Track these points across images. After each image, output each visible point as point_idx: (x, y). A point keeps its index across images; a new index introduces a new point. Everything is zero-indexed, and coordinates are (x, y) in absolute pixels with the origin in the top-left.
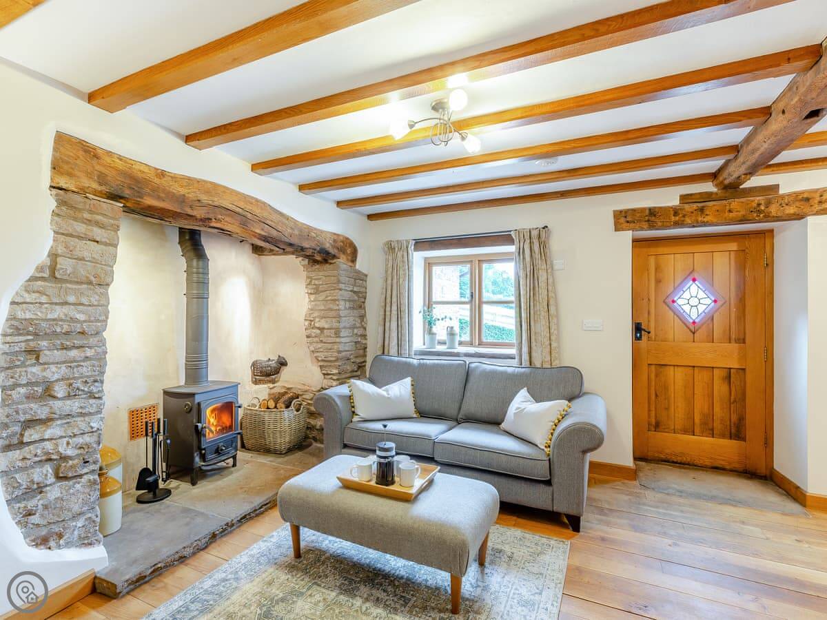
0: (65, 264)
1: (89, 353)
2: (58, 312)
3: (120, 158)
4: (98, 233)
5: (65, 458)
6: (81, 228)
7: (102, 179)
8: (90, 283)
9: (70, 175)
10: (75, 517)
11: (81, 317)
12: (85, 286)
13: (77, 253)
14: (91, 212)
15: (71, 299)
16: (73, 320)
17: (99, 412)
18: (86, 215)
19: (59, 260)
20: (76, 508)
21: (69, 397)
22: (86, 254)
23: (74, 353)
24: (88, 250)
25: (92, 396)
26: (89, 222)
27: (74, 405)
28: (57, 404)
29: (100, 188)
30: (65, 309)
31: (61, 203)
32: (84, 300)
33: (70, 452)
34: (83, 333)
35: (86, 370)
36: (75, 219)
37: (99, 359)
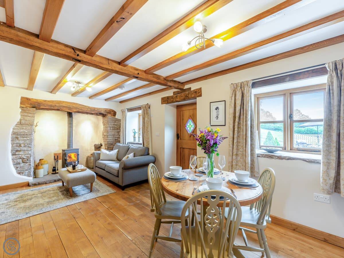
0: (23, 122)
1: (28, 138)
2: (22, 131)
3: (35, 99)
4: (30, 115)
5: (24, 159)
6: (26, 114)
7: (31, 104)
8: (28, 125)
9: (24, 104)
10: (26, 170)
11: (26, 131)
12: (27, 125)
13: (25, 119)
14: (28, 111)
15: (24, 128)
16: (25, 132)
17: (31, 150)
18: (27, 112)
19: (22, 121)
21: (24, 147)
22: (27, 119)
23: (25, 138)
24: (28, 118)
25: (29, 147)
26: (28, 113)
27: (25, 149)
28: (22, 148)
29: (30, 106)
30: (23, 130)
31: (22, 110)
32: (27, 128)
33: (25, 157)
34: (27, 135)
35: (27, 142)
36: (25, 113)
37: (30, 140)
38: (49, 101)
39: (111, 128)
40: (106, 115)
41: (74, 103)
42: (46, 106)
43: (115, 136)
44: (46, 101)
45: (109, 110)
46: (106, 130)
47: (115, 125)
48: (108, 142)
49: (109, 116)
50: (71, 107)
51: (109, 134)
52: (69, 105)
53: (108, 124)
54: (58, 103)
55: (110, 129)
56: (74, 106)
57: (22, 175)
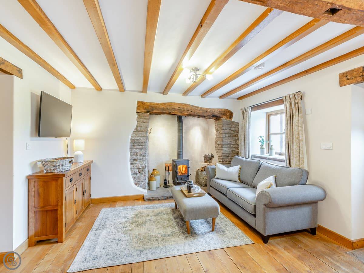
0: (139, 128)
1: (143, 147)
2: (138, 138)
3: (149, 103)
4: (145, 121)
5: (140, 169)
6: (141, 120)
7: (145, 109)
8: (143, 132)
9: (140, 109)
11: (142, 139)
12: (142, 132)
13: (141, 125)
14: (143, 116)
15: (140, 135)
16: (141, 140)
17: (145, 160)
18: (142, 117)
19: (138, 127)
20: (142, 180)
21: (140, 156)
22: (142, 126)
23: (141, 147)
24: (142, 124)
25: (144, 156)
26: (143, 118)
27: (141, 158)
28: (138, 157)
29: (145, 111)
30: (140, 137)
31: (138, 115)
32: (142, 135)
33: (141, 168)
34: (142, 142)
35: (143, 150)
36: (140, 118)
37: (145, 148)
38: (161, 104)
39: (227, 135)
40: (220, 117)
41: (185, 104)
42: (158, 110)
43: (232, 146)
44: (158, 104)
45: (224, 110)
46: (220, 137)
47: (232, 130)
48: (223, 153)
49: (224, 119)
50: (182, 109)
51: (224, 143)
52: (180, 106)
53: (223, 129)
54: (170, 106)
55: (226, 137)
56: (185, 107)
57: (139, 187)
